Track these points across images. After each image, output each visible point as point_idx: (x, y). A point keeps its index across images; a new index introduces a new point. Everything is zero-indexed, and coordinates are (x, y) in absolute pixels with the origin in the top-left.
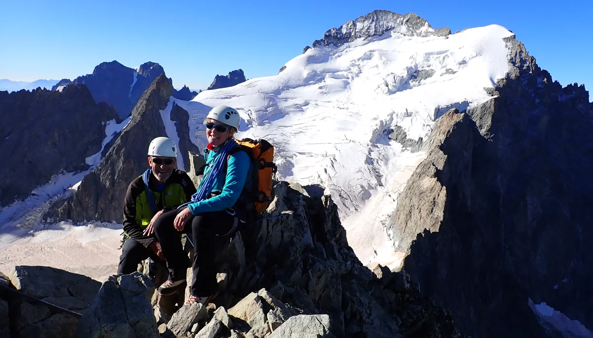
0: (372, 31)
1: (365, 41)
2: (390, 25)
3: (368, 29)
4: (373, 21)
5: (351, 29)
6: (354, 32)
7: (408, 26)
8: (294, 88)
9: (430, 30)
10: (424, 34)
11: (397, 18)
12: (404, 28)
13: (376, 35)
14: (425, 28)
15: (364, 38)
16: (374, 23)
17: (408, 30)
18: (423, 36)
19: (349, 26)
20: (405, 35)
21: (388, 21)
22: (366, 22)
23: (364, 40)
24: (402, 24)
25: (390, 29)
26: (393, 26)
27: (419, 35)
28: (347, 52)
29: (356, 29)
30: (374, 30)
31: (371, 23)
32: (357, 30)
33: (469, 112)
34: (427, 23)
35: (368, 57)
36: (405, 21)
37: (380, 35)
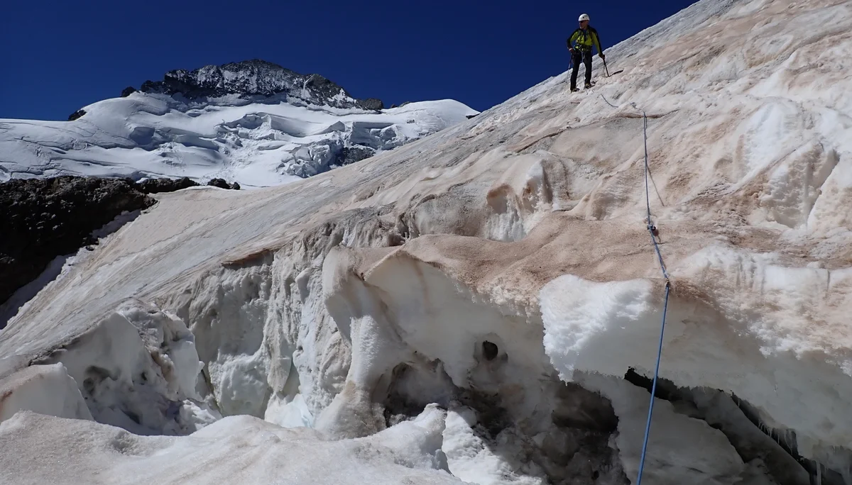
0: (253, 87)
1: (242, 100)
2: (283, 84)
3: (245, 83)
4: (253, 73)
5: (213, 77)
6: (220, 83)
7: (312, 90)
8: (107, 147)
9: (349, 99)
10: (340, 104)
11: (294, 77)
12: (306, 93)
13: (260, 94)
14: (340, 97)
15: (239, 95)
16: (254, 78)
17: (313, 93)
18: (340, 107)
19: (212, 72)
20: (309, 103)
21: (277, 77)
22: (241, 72)
23: (240, 98)
24: (302, 87)
25: (283, 90)
26: (287, 87)
27: (334, 104)
28: (209, 110)
29: (223, 79)
30: (256, 86)
31: (250, 76)
32: (226, 81)
34: (342, 91)
35: (253, 122)
36: (306, 82)
37: (267, 96)
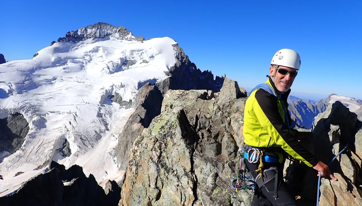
0: (98, 35)
1: (93, 41)
2: (109, 32)
3: (95, 33)
4: (98, 29)
5: (84, 32)
6: (86, 34)
7: (120, 33)
8: (45, 68)
9: (133, 37)
10: (129, 39)
11: (113, 28)
12: (117, 35)
13: (100, 37)
14: (129, 36)
15: (93, 39)
16: (99, 30)
17: (120, 36)
18: (129, 40)
19: (83, 30)
20: (118, 39)
21: (107, 29)
22: (94, 29)
23: (93, 40)
24: (116, 32)
25: (109, 34)
26: (111, 33)
27: (127, 39)
28: (81, 46)
29: (87, 32)
30: (99, 34)
31: (97, 30)
32: (88, 34)
33: (157, 85)
34: (130, 33)
35: (96, 50)
36: (118, 30)
37: (103, 38)
